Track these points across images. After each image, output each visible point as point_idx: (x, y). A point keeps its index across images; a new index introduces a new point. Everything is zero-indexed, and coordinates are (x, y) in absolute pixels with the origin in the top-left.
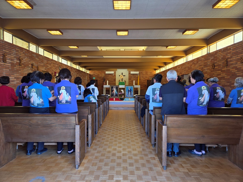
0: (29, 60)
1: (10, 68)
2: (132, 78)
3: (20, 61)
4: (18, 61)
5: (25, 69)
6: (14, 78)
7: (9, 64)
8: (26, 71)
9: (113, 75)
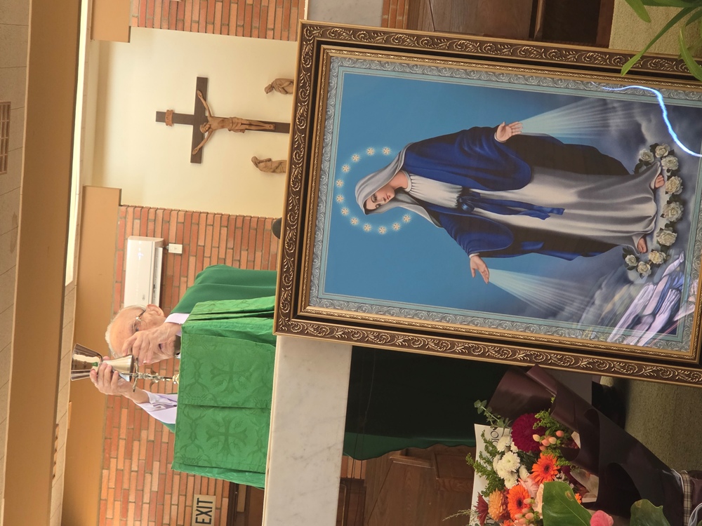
9: (176, 249)
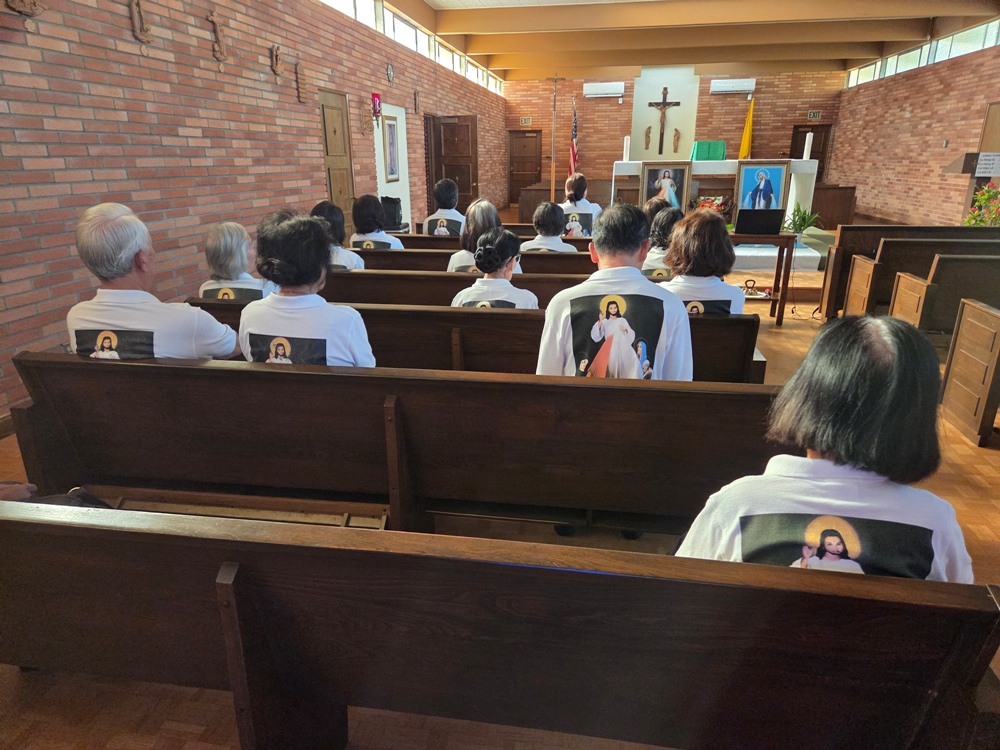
0: (257, 23)
1: (175, 78)
2: (717, 114)
3: (215, 31)
4: (208, 35)
5: (242, 82)
6: (199, 133)
7: (164, 50)
8: (247, 92)
9: (620, 101)
